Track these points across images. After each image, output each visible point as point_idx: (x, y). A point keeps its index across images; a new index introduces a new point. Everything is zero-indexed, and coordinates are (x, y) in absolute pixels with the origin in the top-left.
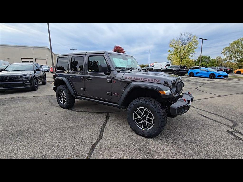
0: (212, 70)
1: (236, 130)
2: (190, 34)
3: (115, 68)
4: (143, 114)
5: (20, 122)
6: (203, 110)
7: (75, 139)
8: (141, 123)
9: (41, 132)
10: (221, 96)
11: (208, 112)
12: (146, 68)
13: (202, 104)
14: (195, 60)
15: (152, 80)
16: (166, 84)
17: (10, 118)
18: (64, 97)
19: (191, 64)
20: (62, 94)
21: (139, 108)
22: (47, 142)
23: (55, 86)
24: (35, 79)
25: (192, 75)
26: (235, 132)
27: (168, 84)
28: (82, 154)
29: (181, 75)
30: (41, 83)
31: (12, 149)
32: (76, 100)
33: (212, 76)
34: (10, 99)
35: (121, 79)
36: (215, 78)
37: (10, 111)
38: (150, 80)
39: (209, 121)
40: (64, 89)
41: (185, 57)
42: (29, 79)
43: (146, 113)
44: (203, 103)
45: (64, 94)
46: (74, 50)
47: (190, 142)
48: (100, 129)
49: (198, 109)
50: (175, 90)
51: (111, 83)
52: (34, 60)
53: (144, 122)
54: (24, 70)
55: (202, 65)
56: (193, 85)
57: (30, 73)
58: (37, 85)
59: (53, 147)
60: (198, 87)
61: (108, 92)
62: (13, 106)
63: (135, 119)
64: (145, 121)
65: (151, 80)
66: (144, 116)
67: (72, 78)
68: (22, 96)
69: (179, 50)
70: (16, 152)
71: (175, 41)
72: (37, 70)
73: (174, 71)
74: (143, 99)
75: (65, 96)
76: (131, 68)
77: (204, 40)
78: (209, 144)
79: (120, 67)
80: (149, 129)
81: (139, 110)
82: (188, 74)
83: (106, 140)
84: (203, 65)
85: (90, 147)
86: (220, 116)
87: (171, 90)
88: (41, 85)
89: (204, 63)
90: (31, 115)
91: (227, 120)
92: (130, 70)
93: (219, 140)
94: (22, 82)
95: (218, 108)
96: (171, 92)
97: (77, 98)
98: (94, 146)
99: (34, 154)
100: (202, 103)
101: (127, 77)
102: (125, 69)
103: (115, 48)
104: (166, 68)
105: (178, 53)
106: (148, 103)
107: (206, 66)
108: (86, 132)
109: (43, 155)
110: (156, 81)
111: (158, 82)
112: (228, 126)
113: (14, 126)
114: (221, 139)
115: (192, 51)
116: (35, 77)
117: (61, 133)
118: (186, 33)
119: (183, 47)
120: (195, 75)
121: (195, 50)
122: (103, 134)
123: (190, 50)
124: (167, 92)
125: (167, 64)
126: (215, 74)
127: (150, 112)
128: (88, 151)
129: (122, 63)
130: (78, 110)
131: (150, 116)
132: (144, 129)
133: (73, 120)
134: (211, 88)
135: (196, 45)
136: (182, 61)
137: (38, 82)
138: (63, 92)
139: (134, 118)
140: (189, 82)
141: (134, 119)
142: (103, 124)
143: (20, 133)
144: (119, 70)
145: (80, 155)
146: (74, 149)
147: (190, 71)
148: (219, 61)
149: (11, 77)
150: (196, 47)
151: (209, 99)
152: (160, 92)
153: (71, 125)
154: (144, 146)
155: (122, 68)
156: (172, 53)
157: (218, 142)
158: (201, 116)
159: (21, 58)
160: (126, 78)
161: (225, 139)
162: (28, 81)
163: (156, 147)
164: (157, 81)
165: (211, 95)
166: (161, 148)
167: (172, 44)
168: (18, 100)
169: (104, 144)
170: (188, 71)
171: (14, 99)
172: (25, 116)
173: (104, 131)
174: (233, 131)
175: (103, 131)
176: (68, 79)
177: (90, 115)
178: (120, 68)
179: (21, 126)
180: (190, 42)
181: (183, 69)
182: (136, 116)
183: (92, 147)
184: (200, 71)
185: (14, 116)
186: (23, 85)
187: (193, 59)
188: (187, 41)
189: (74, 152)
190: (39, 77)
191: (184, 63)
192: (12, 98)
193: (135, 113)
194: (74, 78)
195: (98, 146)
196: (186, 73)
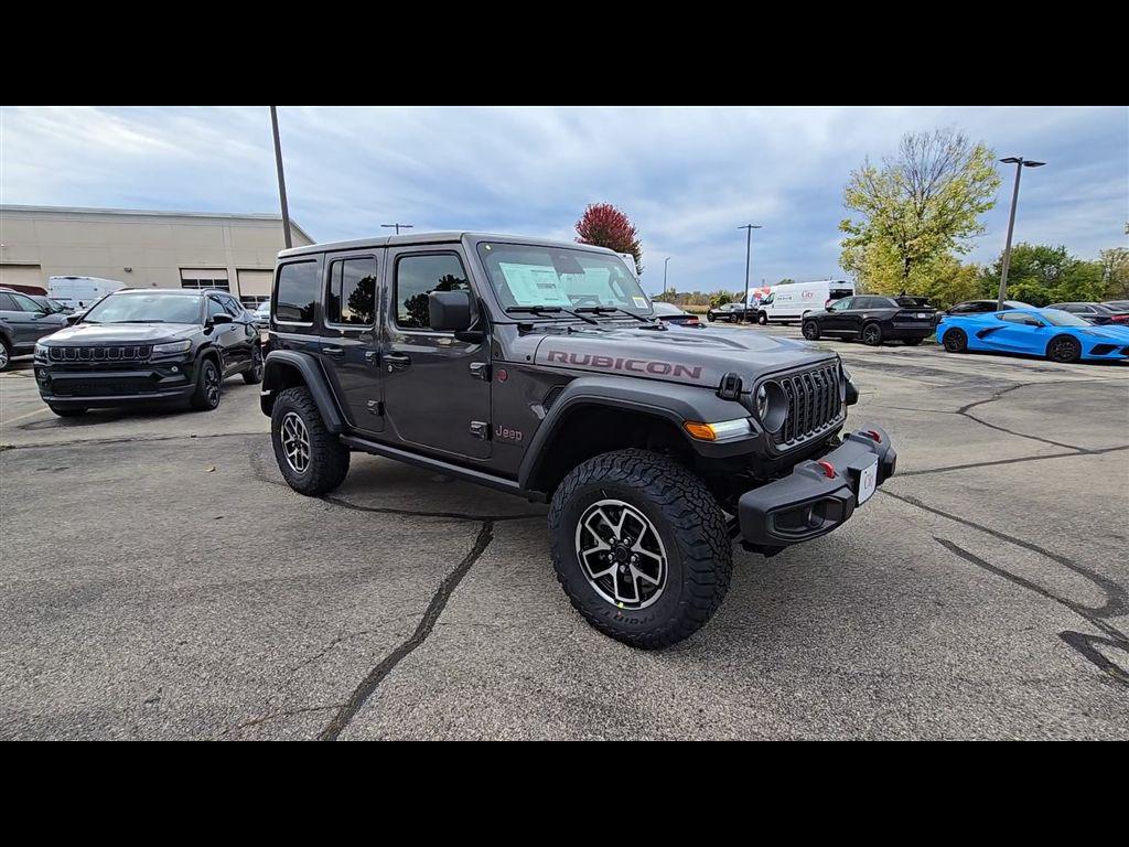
0: (1064, 319)
1: (1114, 632)
2: (955, 139)
3: (508, 311)
4: (617, 530)
5: (100, 547)
6: (964, 522)
7: (305, 636)
8: (609, 576)
9: (173, 595)
10: (1084, 452)
11: (990, 532)
12: (733, 310)
13: (968, 489)
14: (986, 270)
15: (667, 369)
16: (729, 386)
17: (69, 529)
18: (302, 440)
19: (962, 286)
20: (295, 429)
21: (600, 503)
22: (182, 644)
23: (268, 392)
24: (205, 357)
25: (956, 342)
26: (1108, 643)
27: (739, 390)
28: (313, 707)
29: (901, 342)
30: (239, 377)
31: (30, 666)
32: (353, 454)
33: (1064, 349)
34: (94, 444)
35: (532, 361)
36: (1077, 360)
37: (79, 497)
38: (657, 368)
39: (979, 580)
40: (299, 405)
41: (927, 255)
42: (178, 359)
43: (631, 527)
44: (976, 486)
45: (299, 427)
46: (397, 226)
47: (849, 681)
48: (432, 596)
49: (942, 514)
50: (781, 416)
51: (489, 378)
52: (231, 276)
53: (623, 569)
54: (161, 322)
55: (1023, 291)
56: (951, 393)
57: (187, 334)
58: (214, 384)
59: (200, 665)
60: (974, 401)
61: (476, 424)
62: (96, 477)
63: (585, 553)
64: (627, 567)
65: (661, 368)
66: (622, 541)
67: (335, 354)
68: (147, 435)
69: (896, 219)
70: (42, 679)
71: (874, 176)
72: (220, 320)
73: (870, 322)
74: (618, 461)
75: (305, 439)
76: (596, 311)
77: (1028, 164)
78: (944, 696)
79: (534, 308)
80: (644, 605)
81: (599, 511)
82: (938, 335)
83: (442, 647)
84: (1028, 294)
85: (363, 673)
86: (1050, 555)
87: (752, 420)
88: (237, 384)
89: (1031, 285)
90: (158, 518)
91: (1079, 579)
92: (583, 319)
93: (1003, 679)
94: (147, 374)
95: (1053, 515)
96: (752, 428)
97: (355, 450)
98: (381, 672)
99: (112, 691)
100: (970, 484)
101: (556, 355)
102: (561, 314)
103: (586, 217)
104: (829, 310)
105: (891, 234)
106: (635, 481)
107: (1042, 296)
108: (363, 602)
109: (147, 701)
110: (683, 373)
111: (693, 376)
112: (1078, 608)
113: (72, 563)
114: (1018, 673)
115: (965, 223)
116: (204, 352)
117: (254, 604)
118: (932, 136)
119: (918, 206)
120: (972, 343)
121: (979, 219)
122: (439, 620)
123: (953, 220)
124: (730, 428)
125: (839, 287)
126: (1080, 337)
127: (648, 525)
128: (345, 694)
129: (549, 286)
130: (359, 504)
131: (649, 542)
132: (625, 604)
133: (325, 545)
134: (1044, 409)
135: (987, 192)
136: (910, 275)
137: (220, 373)
138: (299, 419)
139: (578, 549)
140: (936, 378)
141: (581, 553)
142: (450, 571)
143: (84, 597)
144: (527, 319)
145: (304, 710)
146: (289, 682)
147: (948, 322)
148: (1118, 274)
149: (120, 349)
150: (984, 201)
151: (1017, 463)
152: (689, 426)
153: (309, 568)
154: (609, 687)
155: (542, 309)
156: (861, 237)
157: (998, 691)
158: (945, 549)
159: (181, 269)
160: (551, 358)
161: (1041, 677)
162: (175, 369)
163: (669, 693)
164: (689, 373)
165: (1032, 447)
166: (692, 700)
167: (859, 189)
168: (125, 449)
169: (425, 667)
170: (937, 321)
171: (111, 445)
172: (130, 520)
173: (448, 603)
174: (1099, 633)
175: (443, 606)
176: (317, 360)
177: (410, 527)
178: (535, 310)
179: (99, 564)
180: (955, 180)
181: (912, 313)
182: (588, 541)
183: (372, 675)
184: (1000, 324)
185: (85, 519)
186: (152, 383)
187: (975, 265)
188: (936, 173)
189: (282, 696)
190: (225, 350)
191: (920, 282)
192: (103, 442)
193: (584, 528)
194: (339, 354)
195: (395, 675)
196: (929, 332)
